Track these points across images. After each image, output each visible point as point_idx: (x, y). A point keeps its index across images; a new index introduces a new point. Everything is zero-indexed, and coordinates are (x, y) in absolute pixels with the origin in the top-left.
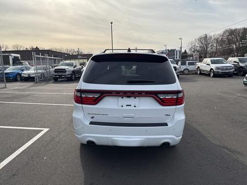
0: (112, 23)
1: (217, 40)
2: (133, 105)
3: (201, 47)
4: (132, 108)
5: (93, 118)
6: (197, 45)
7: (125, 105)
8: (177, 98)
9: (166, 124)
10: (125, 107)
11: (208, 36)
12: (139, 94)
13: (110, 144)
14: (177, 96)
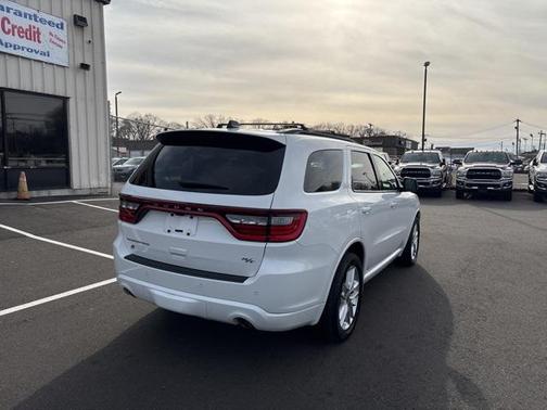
2: (185, 232)
4: (183, 236)
8: (269, 225)
9: (242, 279)
10: (174, 235)
12: (205, 211)
14: (269, 222)
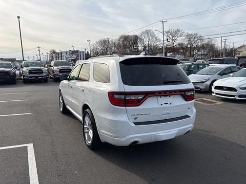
0: (19, 17)
1: (114, 44)
3: (102, 49)
5: (136, 119)
6: (99, 47)
7: (163, 104)
11: (110, 40)
13: (153, 140)
